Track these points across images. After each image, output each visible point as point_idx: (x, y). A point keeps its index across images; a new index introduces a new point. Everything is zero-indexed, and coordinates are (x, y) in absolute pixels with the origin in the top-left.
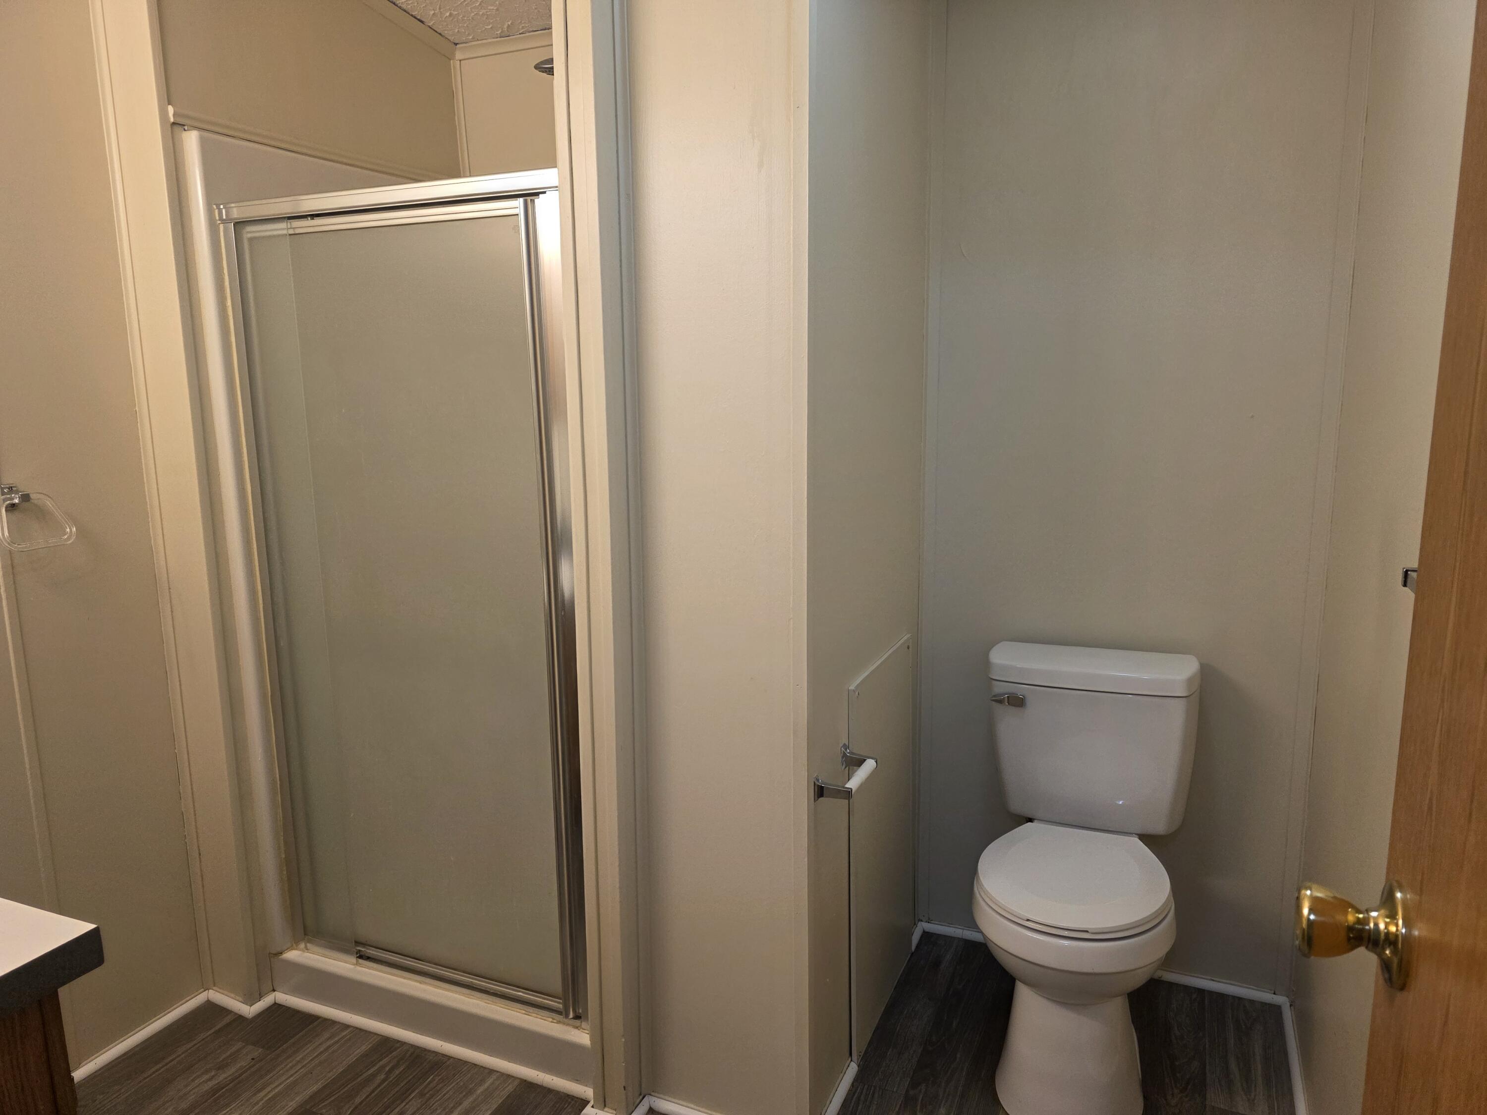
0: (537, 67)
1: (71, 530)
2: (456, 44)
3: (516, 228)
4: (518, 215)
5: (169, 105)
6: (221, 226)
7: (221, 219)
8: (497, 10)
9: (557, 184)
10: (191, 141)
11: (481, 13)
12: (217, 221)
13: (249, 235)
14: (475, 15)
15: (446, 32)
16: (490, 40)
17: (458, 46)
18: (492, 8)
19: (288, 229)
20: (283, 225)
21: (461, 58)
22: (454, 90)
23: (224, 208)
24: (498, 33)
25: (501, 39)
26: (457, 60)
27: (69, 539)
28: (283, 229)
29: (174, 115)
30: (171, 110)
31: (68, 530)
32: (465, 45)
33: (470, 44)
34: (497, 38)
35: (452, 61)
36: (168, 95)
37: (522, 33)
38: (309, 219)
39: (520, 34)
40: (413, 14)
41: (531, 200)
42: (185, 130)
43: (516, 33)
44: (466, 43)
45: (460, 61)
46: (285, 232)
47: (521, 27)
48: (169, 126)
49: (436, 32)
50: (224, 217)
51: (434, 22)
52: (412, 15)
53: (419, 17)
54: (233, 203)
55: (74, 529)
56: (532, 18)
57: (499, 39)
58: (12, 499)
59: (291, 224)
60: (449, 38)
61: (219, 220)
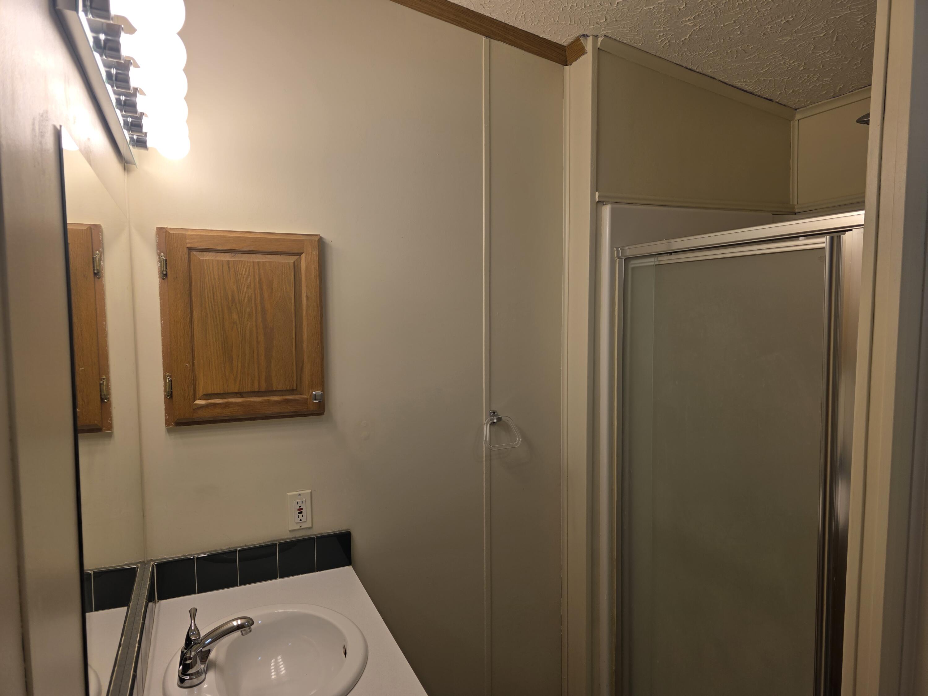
0: (858, 121)
1: (519, 439)
2: (796, 109)
3: (822, 259)
4: (824, 248)
5: (596, 191)
6: (618, 260)
7: (618, 256)
8: (831, 79)
9: (863, 223)
10: (606, 211)
11: (817, 85)
12: (615, 257)
13: (633, 266)
14: (812, 87)
15: (789, 103)
16: (823, 102)
17: (798, 110)
18: (827, 79)
19: (655, 261)
20: (652, 259)
21: (799, 118)
22: (791, 141)
23: (621, 249)
24: (831, 95)
25: (833, 99)
26: (796, 120)
27: (517, 444)
28: (653, 262)
29: (599, 197)
30: (597, 194)
31: (518, 439)
32: (804, 108)
33: (809, 107)
34: (831, 98)
35: (792, 122)
36: (596, 185)
37: (851, 91)
38: (669, 255)
39: (850, 92)
40: (765, 96)
41: (837, 236)
42: (604, 205)
43: (847, 92)
44: (804, 107)
45: (799, 120)
46: (653, 263)
47: (851, 87)
48: (595, 203)
49: (782, 104)
50: (620, 255)
51: (780, 98)
52: (764, 98)
53: (769, 98)
54: (627, 246)
55: (521, 439)
56: (861, 79)
57: (832, 99)
58: (493, 419)
59: (657, 259)
60: (791, 106)
61: (617, 257)
